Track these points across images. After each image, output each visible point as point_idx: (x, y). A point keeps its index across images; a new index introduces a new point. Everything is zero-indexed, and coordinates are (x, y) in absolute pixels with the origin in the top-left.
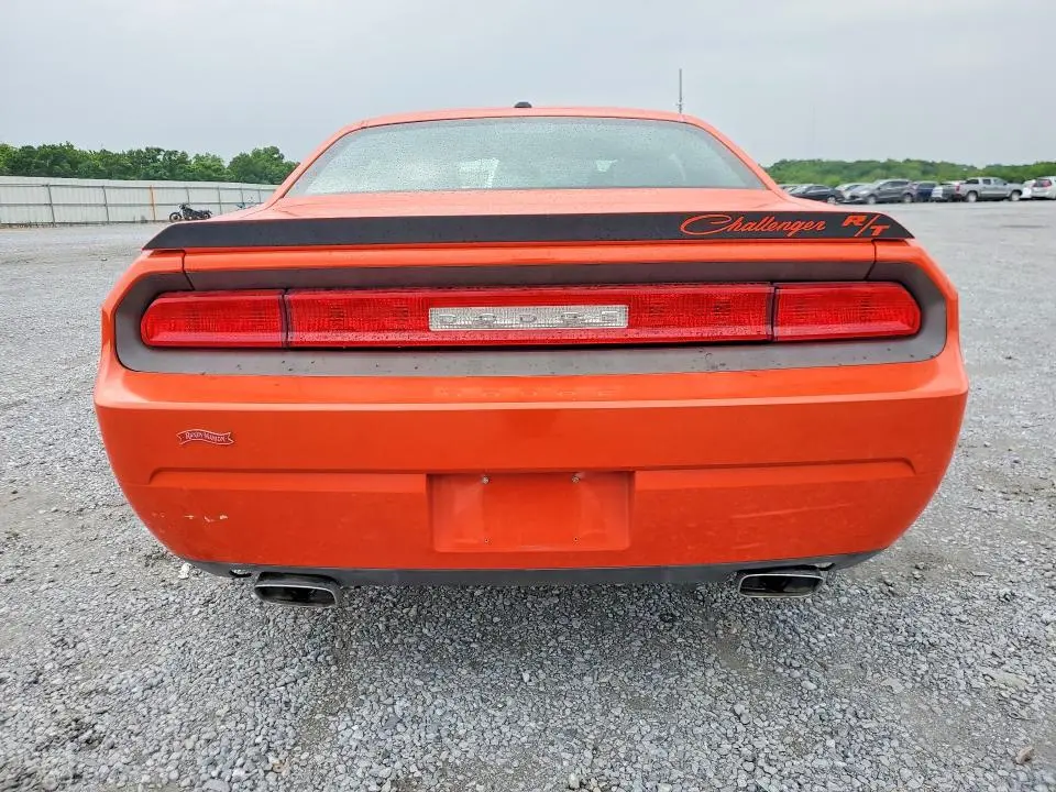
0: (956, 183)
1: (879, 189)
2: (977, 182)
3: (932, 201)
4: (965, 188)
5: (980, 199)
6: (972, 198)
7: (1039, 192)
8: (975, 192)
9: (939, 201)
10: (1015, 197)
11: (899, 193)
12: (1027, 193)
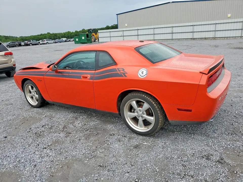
0: (26, 42)
1: (9, 44)
2: (31, 41)
3: (22, 46)
4: (29, 43)
5: (33, 45)
6: (31, 45)
7: (43, 42)
8: (31, 43)
9: (23, 46)
10: (39, 44)
11: (15, 44)
12: (41, 43)
